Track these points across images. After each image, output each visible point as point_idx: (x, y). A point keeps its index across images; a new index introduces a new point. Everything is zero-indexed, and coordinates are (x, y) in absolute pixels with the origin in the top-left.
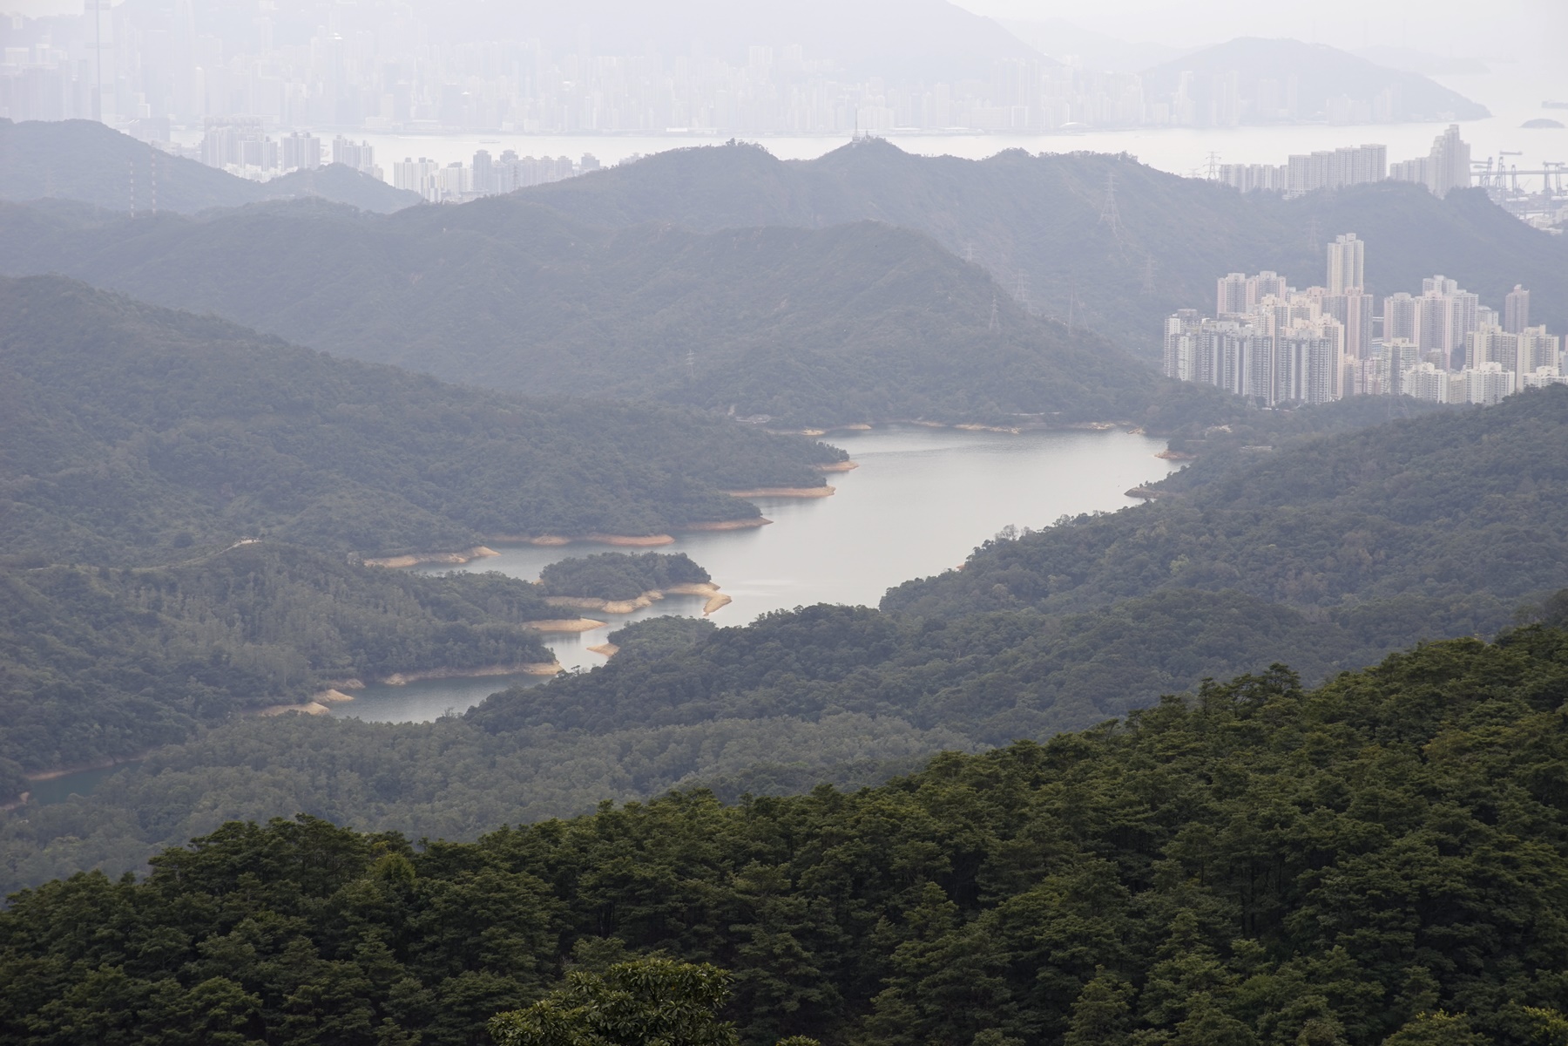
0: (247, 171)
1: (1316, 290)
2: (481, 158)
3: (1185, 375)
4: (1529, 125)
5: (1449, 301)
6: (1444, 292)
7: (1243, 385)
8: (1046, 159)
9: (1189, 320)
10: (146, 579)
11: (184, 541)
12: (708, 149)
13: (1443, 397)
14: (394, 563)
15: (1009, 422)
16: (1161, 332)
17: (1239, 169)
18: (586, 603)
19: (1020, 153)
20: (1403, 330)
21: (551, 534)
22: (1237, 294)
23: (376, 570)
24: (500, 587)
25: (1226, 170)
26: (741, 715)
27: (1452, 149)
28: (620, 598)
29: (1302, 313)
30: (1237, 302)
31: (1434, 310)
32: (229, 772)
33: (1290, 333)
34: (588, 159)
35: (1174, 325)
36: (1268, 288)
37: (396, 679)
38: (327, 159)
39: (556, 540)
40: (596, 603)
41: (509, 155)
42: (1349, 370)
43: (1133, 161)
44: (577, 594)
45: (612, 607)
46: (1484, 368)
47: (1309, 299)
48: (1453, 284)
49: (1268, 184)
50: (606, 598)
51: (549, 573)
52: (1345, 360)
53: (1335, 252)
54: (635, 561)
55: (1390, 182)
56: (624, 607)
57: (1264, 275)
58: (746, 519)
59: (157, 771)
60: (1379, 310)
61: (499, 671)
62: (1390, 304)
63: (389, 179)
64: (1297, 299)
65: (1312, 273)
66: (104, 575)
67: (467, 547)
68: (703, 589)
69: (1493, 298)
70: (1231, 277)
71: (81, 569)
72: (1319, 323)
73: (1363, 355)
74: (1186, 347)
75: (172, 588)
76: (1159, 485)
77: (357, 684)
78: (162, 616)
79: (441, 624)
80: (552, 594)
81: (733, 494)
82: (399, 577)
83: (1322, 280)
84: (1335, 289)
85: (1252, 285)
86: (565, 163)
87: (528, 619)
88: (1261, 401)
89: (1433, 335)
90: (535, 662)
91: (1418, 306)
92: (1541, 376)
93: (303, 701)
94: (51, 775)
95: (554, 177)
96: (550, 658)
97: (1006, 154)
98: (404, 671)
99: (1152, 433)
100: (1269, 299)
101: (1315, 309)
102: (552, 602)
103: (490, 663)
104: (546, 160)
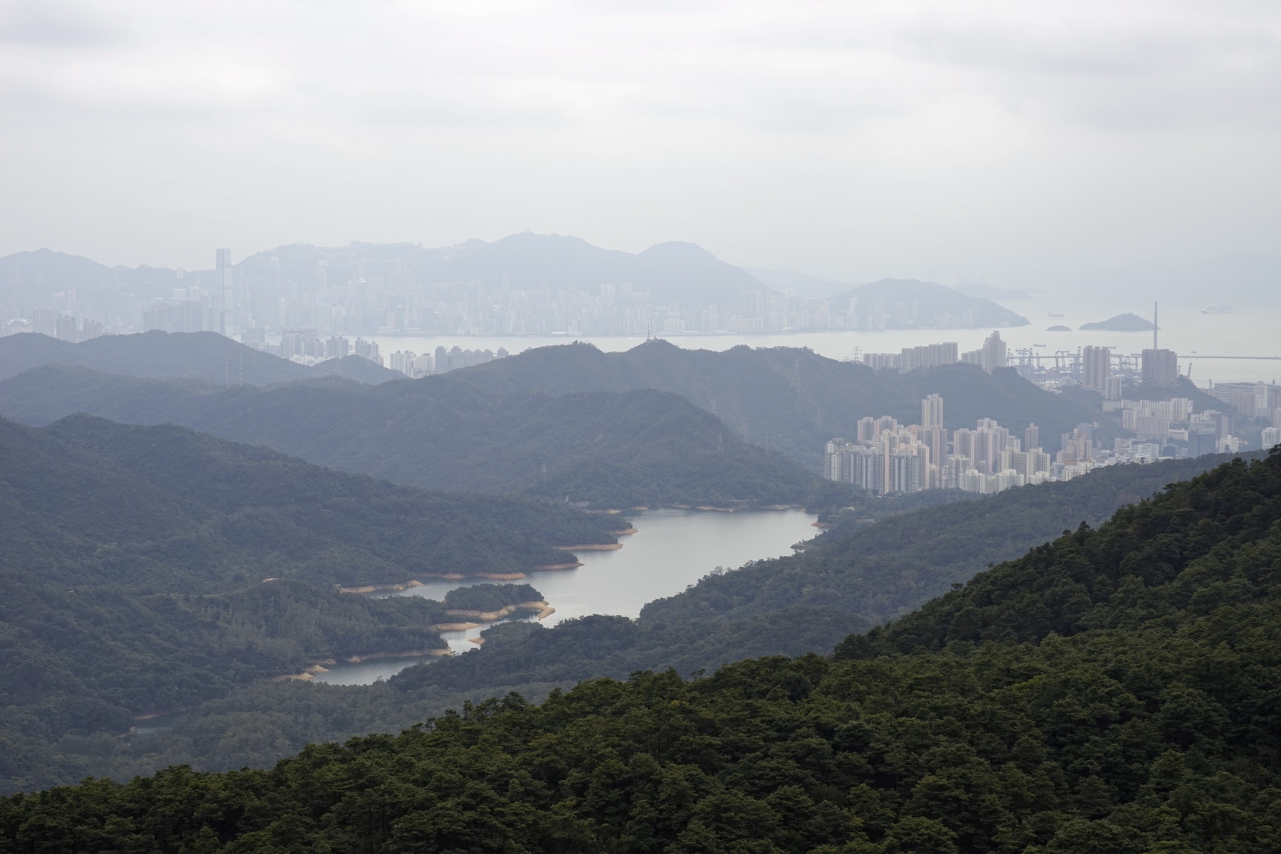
0: (305, 360)
1: (914, 427)
2: (440, 351)
3: (835, 477)
4: (1051, 329)
5: (991, 432)
6: (989, 428)
7: (867, 483)
8: (761, 352)
9: (839, 444)
10: (212, 601)
11: (239, 578)
12: (562, 346)
13: (983, 490)
14: (362, 590)
15: (728, 506)
16: (823, 450)
17: (875, 356)
18: (470, 614)
19: (745, 348)
20: (965, 451)
21: (455, 572)
22: (869, 428)
23: (346, 595)
24: (420, 605)
25: (867, 357)
26: (544, 680)
27: (995, 344)
28: (490, 610)
29: (905, 440)
30: (869, 433)
31: (983, 438)
32: (245, 715)
33: (897, 451)
34: (501, 351)
35: (830, 447)
36: (887, 426)
37: (355, 659)
38: (352, 352)
39: (457, 576)
40: (475, 613)
41: (456, 349)
42: (933, 473)
43: (811, 352)
44: (465, 608)
45: (485, 616)
46: (1007, 472)
47: (910, 432)
48: (995, 423)
49: (891, 365)
50: (482, 610)
51: (450, 596)
52: (929, 467)
53: (926, 404)
54: (500, 588)
55: (960, 364)
56: (492, 616)
57: (884, 418)
58: (569, 563)
59: (207, 714)
60: (951, 438)
61: (415, 654)
62: (957, 435)
63: (387, 365)
64: (903, 431)
65: (911, 416)
66: (187, 600)
67: (405, 581)
68: (539, 605)
69: (1017, 430)
70: (865, 419)
71: (173, 596)
72: (915, 445)
73: (942, 464)
74: (835, 461)
75: (227, 606)
76: (810, 542)
77: (333, 662)
78: (220, 623)
79: (382, 626)
80: (451, 608)
81: (562, 548)
82: (361, 600)
83: (919, 421)
84: (926, 426)
85: (877, 424)
86: (488, 353)
87: (435, 623)
88: (875, 492)
89: (982, 453)
90: (436, 648)
91: (973, 436)
92: (1037, 478)
93: (299, 672)
94: (150, 717)
95: (481, 361)
96: (445, 646)
97: (737, 348)
98: (359, 654)
99: (810, 511)
100: (886, 432)
101: (913, 437)
102: (450, 613)
103: (410, 649)
104: (478, 351)
